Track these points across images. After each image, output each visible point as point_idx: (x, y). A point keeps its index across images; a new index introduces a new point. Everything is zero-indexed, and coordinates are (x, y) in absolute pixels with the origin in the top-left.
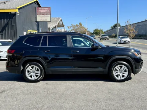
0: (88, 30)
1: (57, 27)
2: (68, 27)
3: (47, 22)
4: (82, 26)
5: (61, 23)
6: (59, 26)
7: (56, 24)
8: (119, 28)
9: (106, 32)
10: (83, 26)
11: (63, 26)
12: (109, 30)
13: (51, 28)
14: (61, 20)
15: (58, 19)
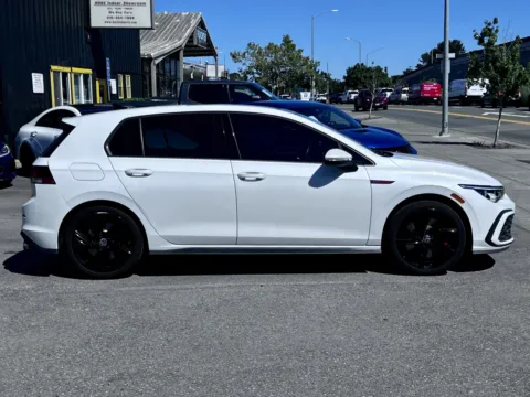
0: (321, 69)
1: (182, 53)
2: (234, 57)
3: (138, 29)
4: (297, 48)
5: (201, 36)
6: (192, 49)
7: (178, 43)
8: (453, 55)
9: (402, 77)
10: (300, 51)
11: (209, 50)
12: (414, 69)
13: (157, 61)
14: (202, 25)
15: (188, 20)
